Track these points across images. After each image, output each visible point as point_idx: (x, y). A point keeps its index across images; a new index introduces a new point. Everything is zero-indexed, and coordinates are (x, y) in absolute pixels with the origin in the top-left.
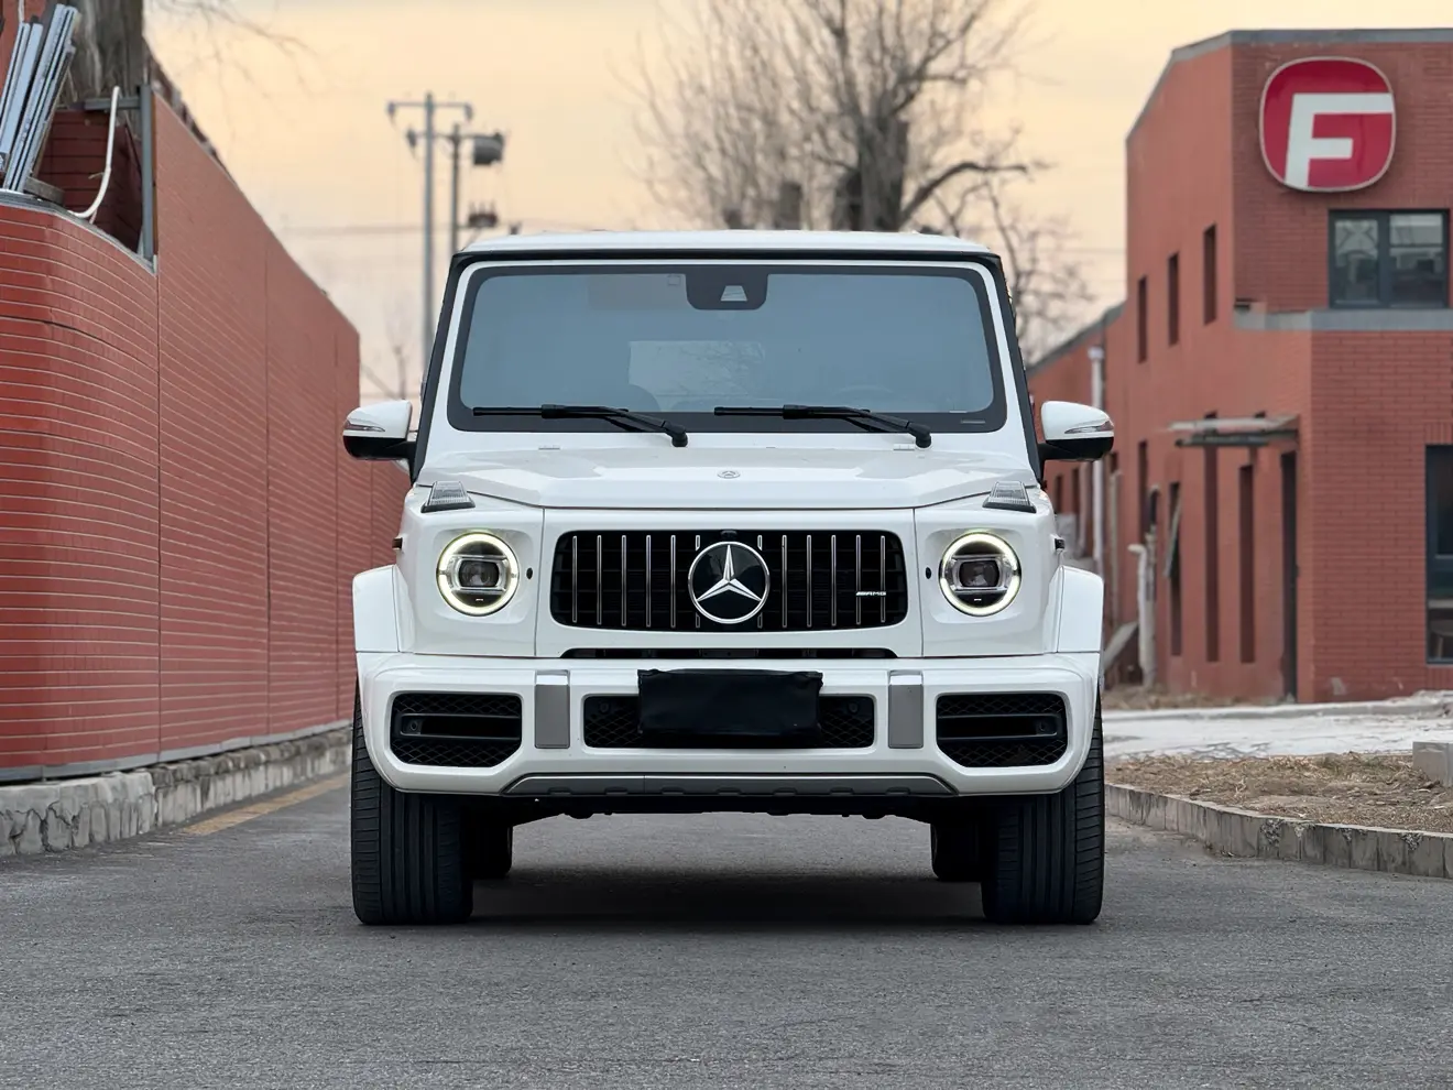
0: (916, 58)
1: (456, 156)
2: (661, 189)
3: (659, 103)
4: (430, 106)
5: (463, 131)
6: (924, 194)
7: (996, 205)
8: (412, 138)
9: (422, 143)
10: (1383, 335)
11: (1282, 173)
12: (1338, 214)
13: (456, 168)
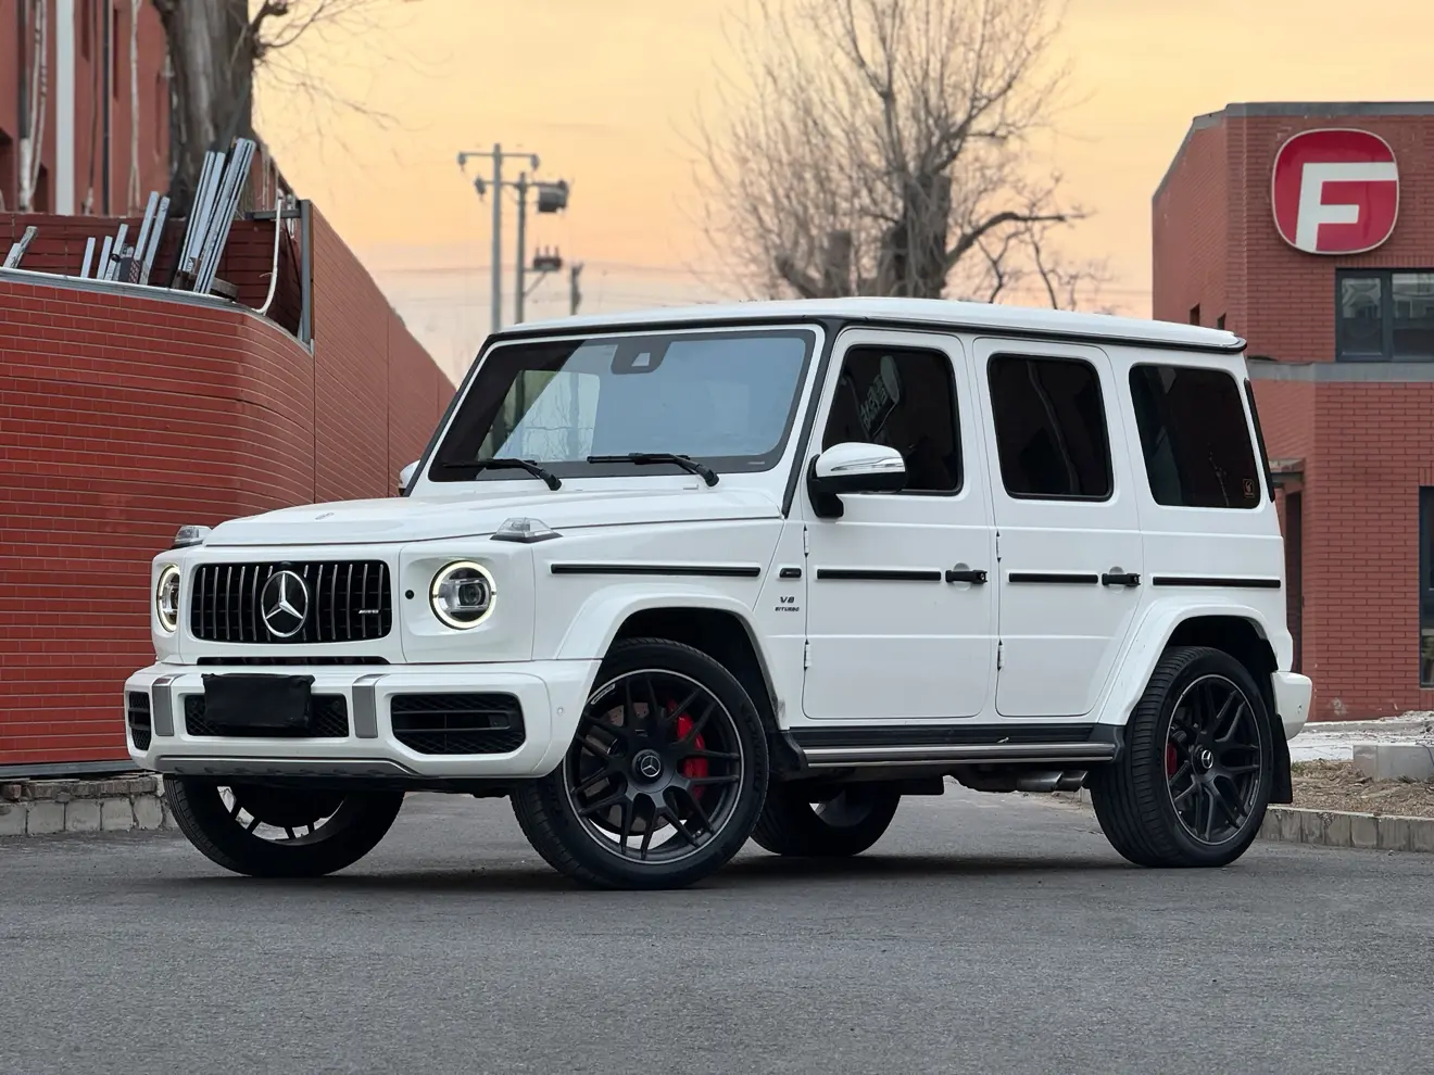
0: (960, 117)
1: (522, 203)
2: (720, 238)
3: (717, 159)
4: (498, 157)
5: (529, 180)
6: (966, 242)
7: (1038, 250)
8: (480, 186)
9: (490, 189)
10: (1380, 386)
11: (1293, 238)
12: (1343, 273)
13: (522, 215)
